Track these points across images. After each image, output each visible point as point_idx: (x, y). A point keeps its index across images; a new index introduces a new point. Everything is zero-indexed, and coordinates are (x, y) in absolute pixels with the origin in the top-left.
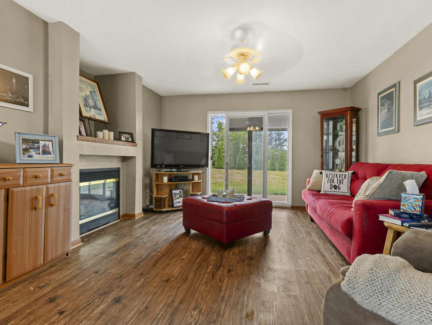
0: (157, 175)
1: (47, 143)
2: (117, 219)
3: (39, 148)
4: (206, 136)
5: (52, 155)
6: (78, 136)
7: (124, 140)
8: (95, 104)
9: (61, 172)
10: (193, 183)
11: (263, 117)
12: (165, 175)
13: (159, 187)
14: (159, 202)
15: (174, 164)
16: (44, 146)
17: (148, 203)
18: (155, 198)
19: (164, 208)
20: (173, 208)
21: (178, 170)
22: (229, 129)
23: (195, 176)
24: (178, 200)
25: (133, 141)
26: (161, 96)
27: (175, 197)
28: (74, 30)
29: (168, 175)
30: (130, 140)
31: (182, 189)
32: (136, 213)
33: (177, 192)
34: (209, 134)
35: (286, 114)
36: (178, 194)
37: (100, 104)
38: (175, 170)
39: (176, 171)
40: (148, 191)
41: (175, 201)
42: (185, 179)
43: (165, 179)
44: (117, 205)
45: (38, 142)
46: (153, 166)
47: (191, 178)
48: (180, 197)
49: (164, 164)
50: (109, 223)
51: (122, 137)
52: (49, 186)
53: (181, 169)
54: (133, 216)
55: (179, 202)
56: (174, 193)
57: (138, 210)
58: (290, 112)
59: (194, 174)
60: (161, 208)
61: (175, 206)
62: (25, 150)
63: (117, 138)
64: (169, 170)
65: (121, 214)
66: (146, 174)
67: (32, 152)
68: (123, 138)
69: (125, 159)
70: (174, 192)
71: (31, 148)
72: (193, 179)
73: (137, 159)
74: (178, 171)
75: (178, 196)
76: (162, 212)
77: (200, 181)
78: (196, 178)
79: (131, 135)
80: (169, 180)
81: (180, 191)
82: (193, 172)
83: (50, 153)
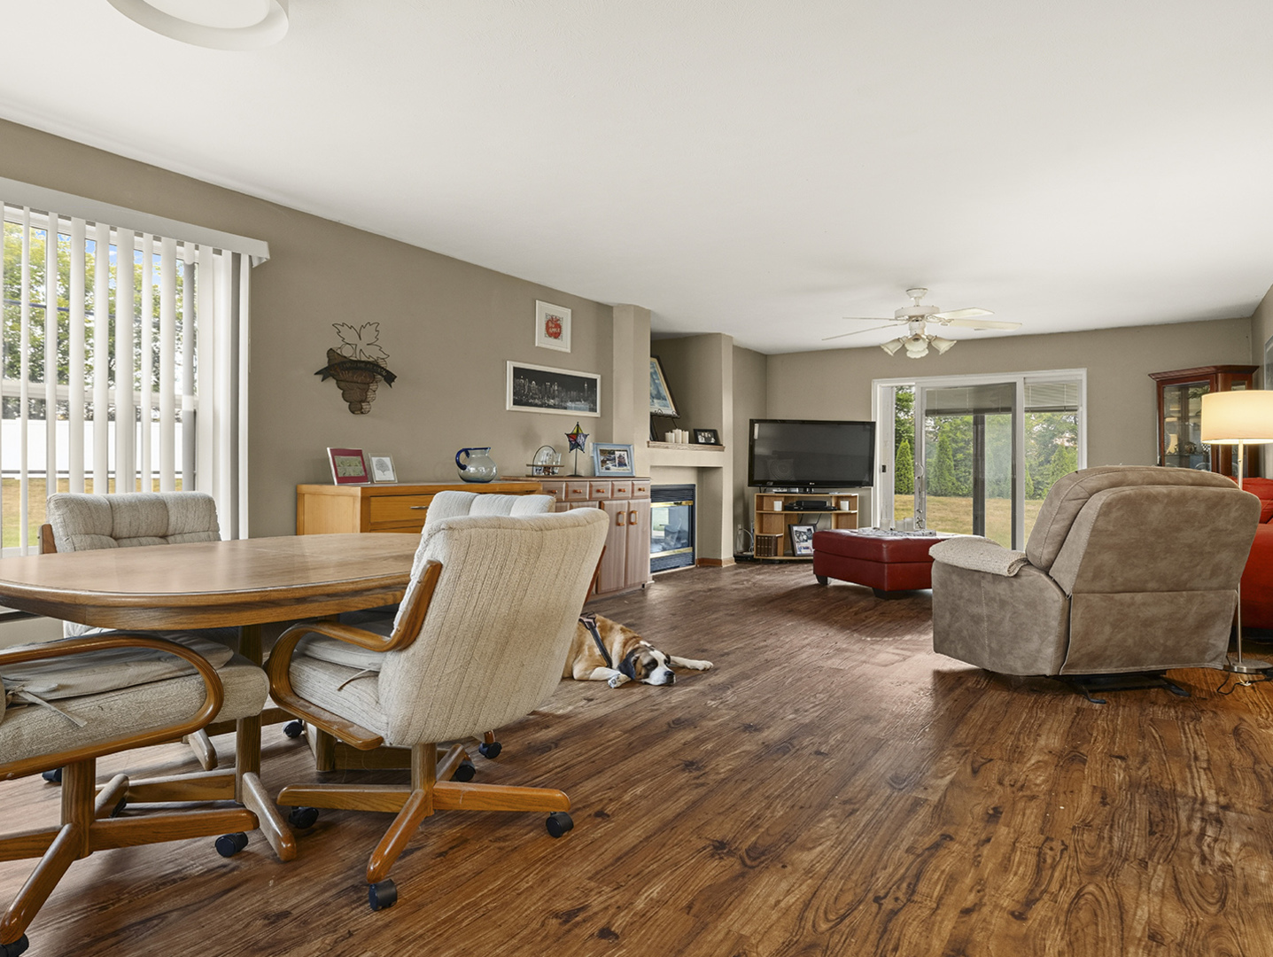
0: (761, 498)
1: (622, 453)
2: (690, 565)
3: (614, 459)
4: (868, 427)
5: (629, 468)
6: (648, 442)
7: (703, 441)
8: (658, 392)
9: (641, 487)
10: (838, 515)
11: (1015, 383)
12: (776, 498)
13: (765, 519)
14: (766, 544)
15: (793, 479)
16: (620, 456)
17: (740, 548)
18: (757, 536)
19: (776, 555)
20: (794, 556)
21: (805, 490)
22: (924, 412)
23: (841, 502)
24: (805, 544)
25: (717, 443)
26: (765, 353)
27: (798, 538)
28: (643, 309)
29: (783, 499)
30: (713, 441)
31: (814, 526)
32: (722, 558)
33: (804, 529)
34: (873, 424)
35: (1073, 378)
36: (804, 533)
37: (665, 392)
38: (797, 490)
39: (799, 493)
40: (740, 527)
41: (797, 546)
42: (821, 506)
43: (778, 506)
44: (691, 543)
45: (614, 453)
46: (752, 482)
47: (833, 505)
48: (808, 538)
49: (771, 479)
50: (678, 567)
51: (700, 437)
52: (630, 501)
53: (811, 488)
54: (718, 563)
55: (807, 548)
56: (796, 531)
57: (727, 553)
58: (1081, 374)
59: (839, 498)
60: (769, 553)
61: (799, 553)
62: (604, 462)
63: (694, 440)
64: (785, 490)
65: (696, 558)
66: (739, 498)
67: (609, 465)
68: (701, 440)
69: (702, 471)
70: (795, 528)
71: (608, 460)
72: (838, 507)
73: (724, 470)
74: (805, 492)
75: (805, 537)
76: (772, 562)
77: (853, 512)
78: (845, 506)
79: (715, 433)
80: (785, 508)
81: (808, 527)
82: (836, 494)
83: (626, 465)
